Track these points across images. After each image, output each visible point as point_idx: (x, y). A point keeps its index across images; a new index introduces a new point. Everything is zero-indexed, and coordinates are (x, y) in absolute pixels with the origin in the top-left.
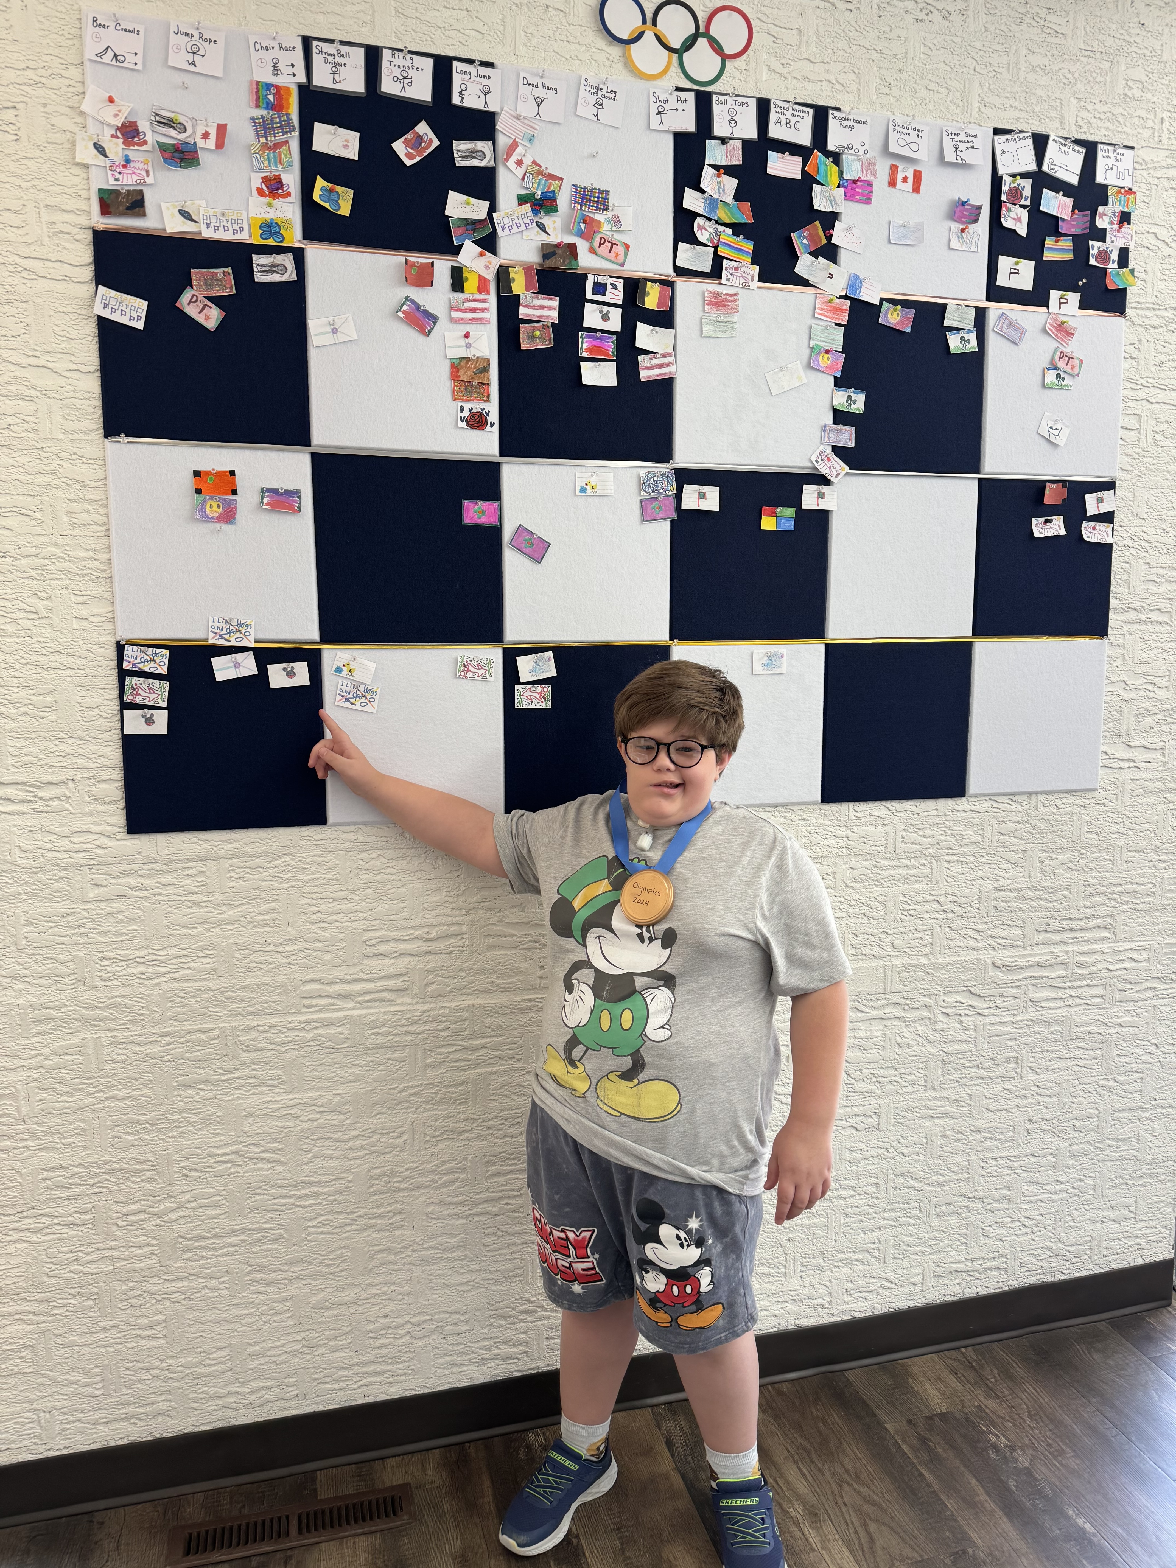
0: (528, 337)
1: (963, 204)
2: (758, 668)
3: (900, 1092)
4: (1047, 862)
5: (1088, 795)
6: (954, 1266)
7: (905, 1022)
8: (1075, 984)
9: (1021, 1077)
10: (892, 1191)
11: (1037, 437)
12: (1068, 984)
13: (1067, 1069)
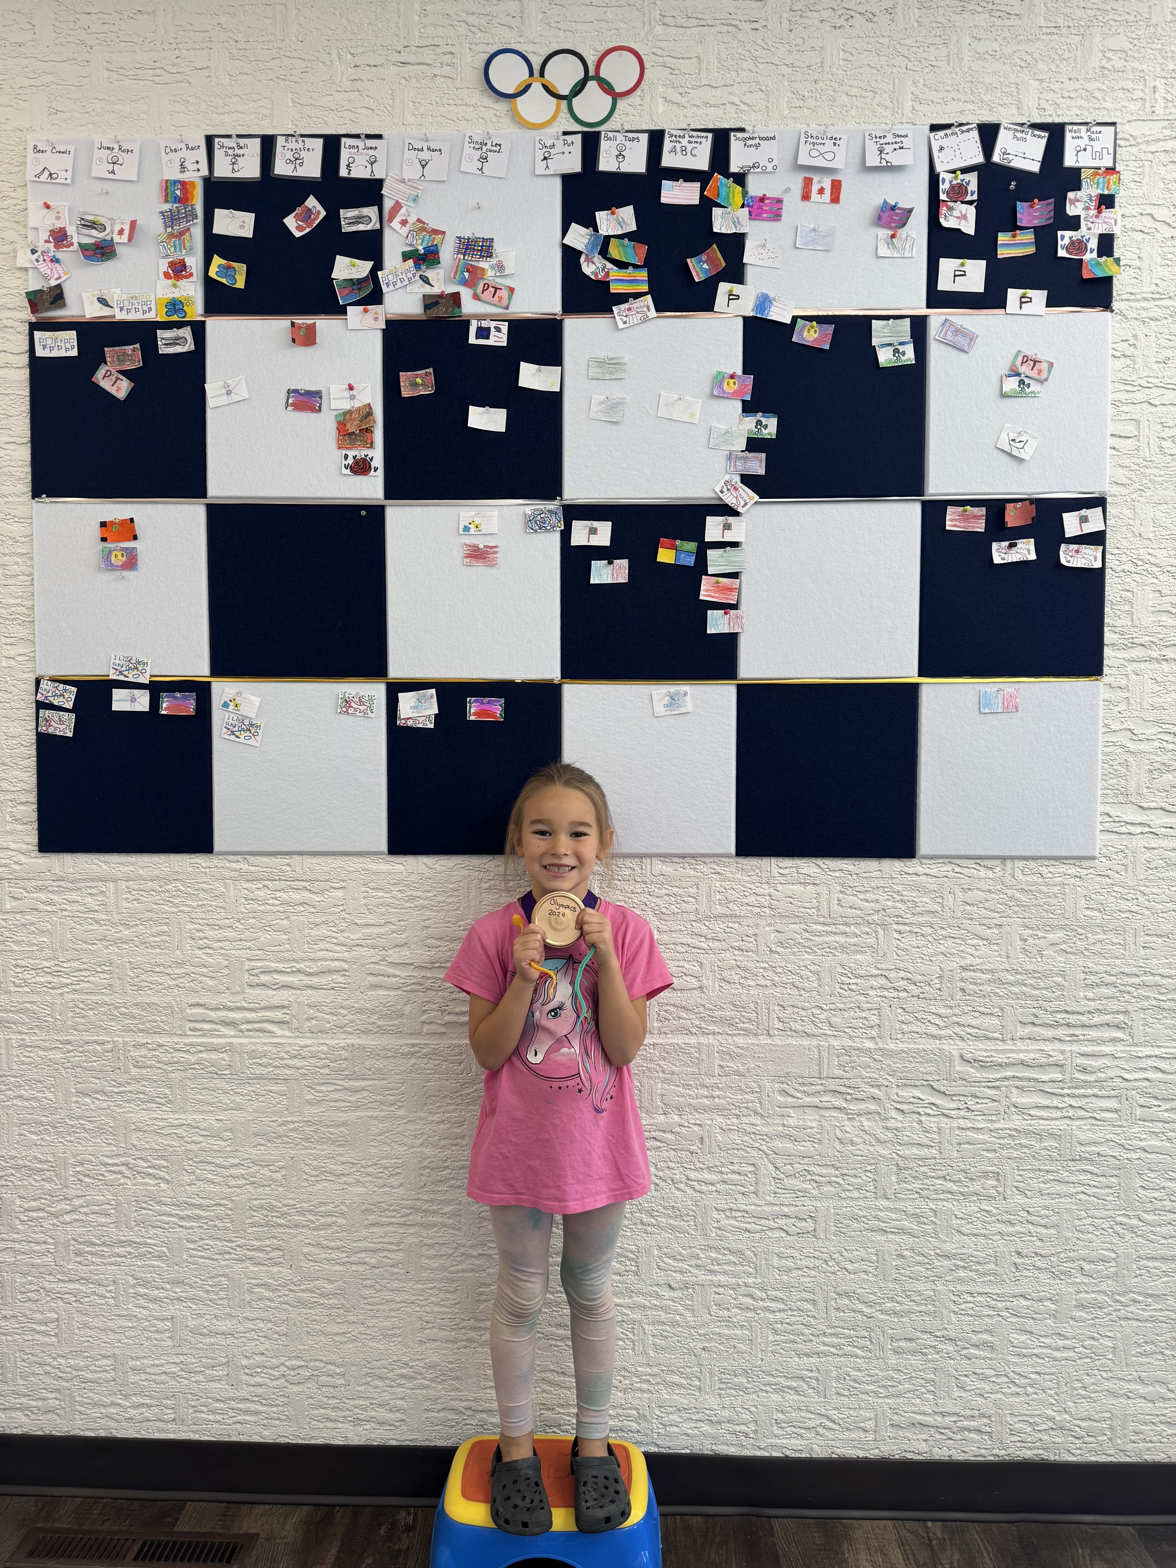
0: (411, 385)
1: (893, 208)
2: (660, 709)
3: (843, 1195)
4: (1030, 940)
5: (1085, 864)
6: (918, 1417)
7: (847, 1114)
8: (1076, 1092)
9: (1005, 1199)
10: (833, 1313)
11: (996, 452)
12: (1066, 1091)
13: (1071, 1196)
